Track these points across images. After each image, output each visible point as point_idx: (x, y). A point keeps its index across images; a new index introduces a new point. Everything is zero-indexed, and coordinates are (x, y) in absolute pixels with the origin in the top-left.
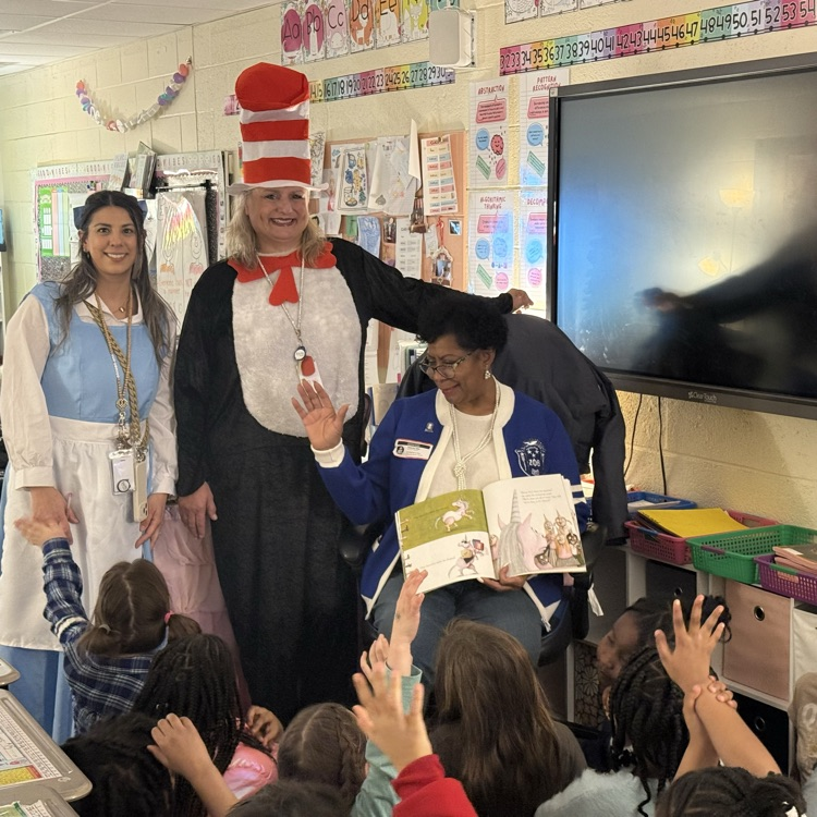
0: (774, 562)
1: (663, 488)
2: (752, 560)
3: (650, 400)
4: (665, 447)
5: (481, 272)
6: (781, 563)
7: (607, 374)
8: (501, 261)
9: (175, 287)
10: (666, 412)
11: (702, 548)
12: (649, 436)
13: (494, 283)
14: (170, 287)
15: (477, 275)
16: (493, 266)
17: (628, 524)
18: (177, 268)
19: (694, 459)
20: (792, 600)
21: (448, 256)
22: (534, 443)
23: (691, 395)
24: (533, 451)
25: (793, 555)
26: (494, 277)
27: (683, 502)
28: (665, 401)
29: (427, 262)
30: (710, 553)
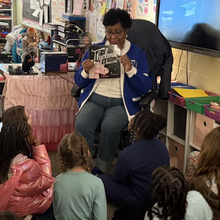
0: (210, 107)
1: (187, 82)
2: (202, 106)
3: (185, 52)
4: (188, 68)
5: (140, 7)
6: (212, 108)
7: (170, 42)
8: (146, 3)
9: (56, 10)
10: (190, 56)
11: (188, 101)
12: (184, 64)
13: (143, 11)
14: (55, 10)
15: (139, 8)
16: (144, 5)
17: (169, 92)
18: (57, 4)
19: (196, 73)
20: (214, 120)
21: (131, 1)
22: (134, 61)
23: (194, 50)
24: (133, 63)
25: (216, 105)
26: (144, 9)
27: (190, 86)
28: (190, 53)
29: (125, 3)
30: (191, 103)
